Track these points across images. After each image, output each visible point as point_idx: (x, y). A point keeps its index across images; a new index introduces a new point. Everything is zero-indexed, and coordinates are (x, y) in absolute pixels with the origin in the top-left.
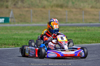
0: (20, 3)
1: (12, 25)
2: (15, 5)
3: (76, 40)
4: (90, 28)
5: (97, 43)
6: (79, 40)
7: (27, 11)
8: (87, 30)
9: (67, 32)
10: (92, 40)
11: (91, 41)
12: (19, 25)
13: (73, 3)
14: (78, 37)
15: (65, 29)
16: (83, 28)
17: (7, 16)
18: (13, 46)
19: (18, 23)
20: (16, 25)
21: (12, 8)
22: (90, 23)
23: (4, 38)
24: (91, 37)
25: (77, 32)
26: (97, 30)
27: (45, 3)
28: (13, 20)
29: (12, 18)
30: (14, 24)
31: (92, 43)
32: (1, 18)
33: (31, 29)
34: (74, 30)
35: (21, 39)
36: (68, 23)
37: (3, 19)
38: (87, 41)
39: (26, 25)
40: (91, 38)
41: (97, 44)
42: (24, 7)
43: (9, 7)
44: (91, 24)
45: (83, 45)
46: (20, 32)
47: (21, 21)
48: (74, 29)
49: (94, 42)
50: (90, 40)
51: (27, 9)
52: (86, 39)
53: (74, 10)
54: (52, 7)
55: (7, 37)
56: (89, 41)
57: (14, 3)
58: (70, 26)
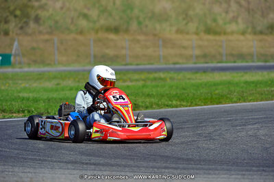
0: (32, 25)
1: (17, 70)
2: (22, 28)
3: (148, 100)
4: (175, 75)
5: (190, 106)
6: (154, 100)
7: (47, 41)
8: (168, 80)
9: (129, 83)
10: (180, 101)
11: (179, 103)
12: (31, 69)
13: (140, 23)
14: (152, 94)
15: (125, 78)
16: (162, 75)
17: (7, 52)
18: (21, 115)
19: (29, 65)
20: (26, 69)
21: (17, 34)
22: (174, 64)
23: (2, 98)
24: (178, 95)
25: (149, 83)
26: (189, 79)
27: (83, 23)
28: (18, 58)
29: (16, 55)
30: (21, 68)
31: (180, 107)
33: (55, 78)
34: (143, 80)
35: (36, 100)
36: (131, 64)
38: (170, 102)
39: (46, 69)
40: (178, 97)
41: (191, 108)
42: (40, 33)
43: (11, 33)
44: (178, 66)
45: (161, 110)
46: (35, 85)
47: (35, 62)
48: (143, 76)
49: (184, 104)
50: (177, 100)
51: (47, 37)
52: (168, 97)
53: (141, 38)
54: (97, 31)
55: (8, 95)
56: (174, 102)
57: (20, 25)
58: (135, 71)
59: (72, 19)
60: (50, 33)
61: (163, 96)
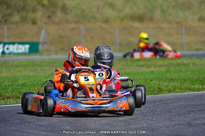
0: (59, 14)
1: (45, 57)
2: (49, 17)
3: (171, 84)
4: (197, 61)
6: (177, 84)
7: (74, 29)
8: (191, 65)
9: (153, 69)
10: (202, 84)
11: (201, 87)
12: (59, 56)
13: (163, 11)
14: (175, 79)
15: (149, 64)
16: (185, 61)
17: (35, 40)
19: (56, 52)
20: (53, 56)
21: (45, 23)
22: (197, 50)
23: (30, 84)
24: (201, 79)
25: (172, 69)
27: (109, 12)
28: (46, 46)
29: (44, 43)
30: (49, 55)
31: (202, 90)
32: (23, 43)
34: (167, 66)
37: (27, 46)
38: (193, 86)
40: (201, 81)
42: (67, 22)
43: (38, 22)
44: (200, 52)
45: (184, 93)
47: (62, 50)
48: (166, 63)
50: (199, 84)
51: (73, 25)
52: (190, 82)
53: (165, 25)
54: (122, 20)
55: (36, 81)
56: (197, 86)
57: (47, 14)
59: (98, 8)
60: (77, 22)
61: (185, 80)
